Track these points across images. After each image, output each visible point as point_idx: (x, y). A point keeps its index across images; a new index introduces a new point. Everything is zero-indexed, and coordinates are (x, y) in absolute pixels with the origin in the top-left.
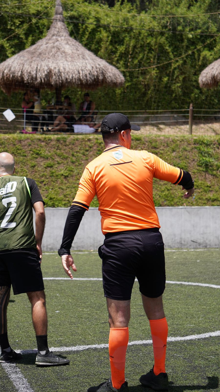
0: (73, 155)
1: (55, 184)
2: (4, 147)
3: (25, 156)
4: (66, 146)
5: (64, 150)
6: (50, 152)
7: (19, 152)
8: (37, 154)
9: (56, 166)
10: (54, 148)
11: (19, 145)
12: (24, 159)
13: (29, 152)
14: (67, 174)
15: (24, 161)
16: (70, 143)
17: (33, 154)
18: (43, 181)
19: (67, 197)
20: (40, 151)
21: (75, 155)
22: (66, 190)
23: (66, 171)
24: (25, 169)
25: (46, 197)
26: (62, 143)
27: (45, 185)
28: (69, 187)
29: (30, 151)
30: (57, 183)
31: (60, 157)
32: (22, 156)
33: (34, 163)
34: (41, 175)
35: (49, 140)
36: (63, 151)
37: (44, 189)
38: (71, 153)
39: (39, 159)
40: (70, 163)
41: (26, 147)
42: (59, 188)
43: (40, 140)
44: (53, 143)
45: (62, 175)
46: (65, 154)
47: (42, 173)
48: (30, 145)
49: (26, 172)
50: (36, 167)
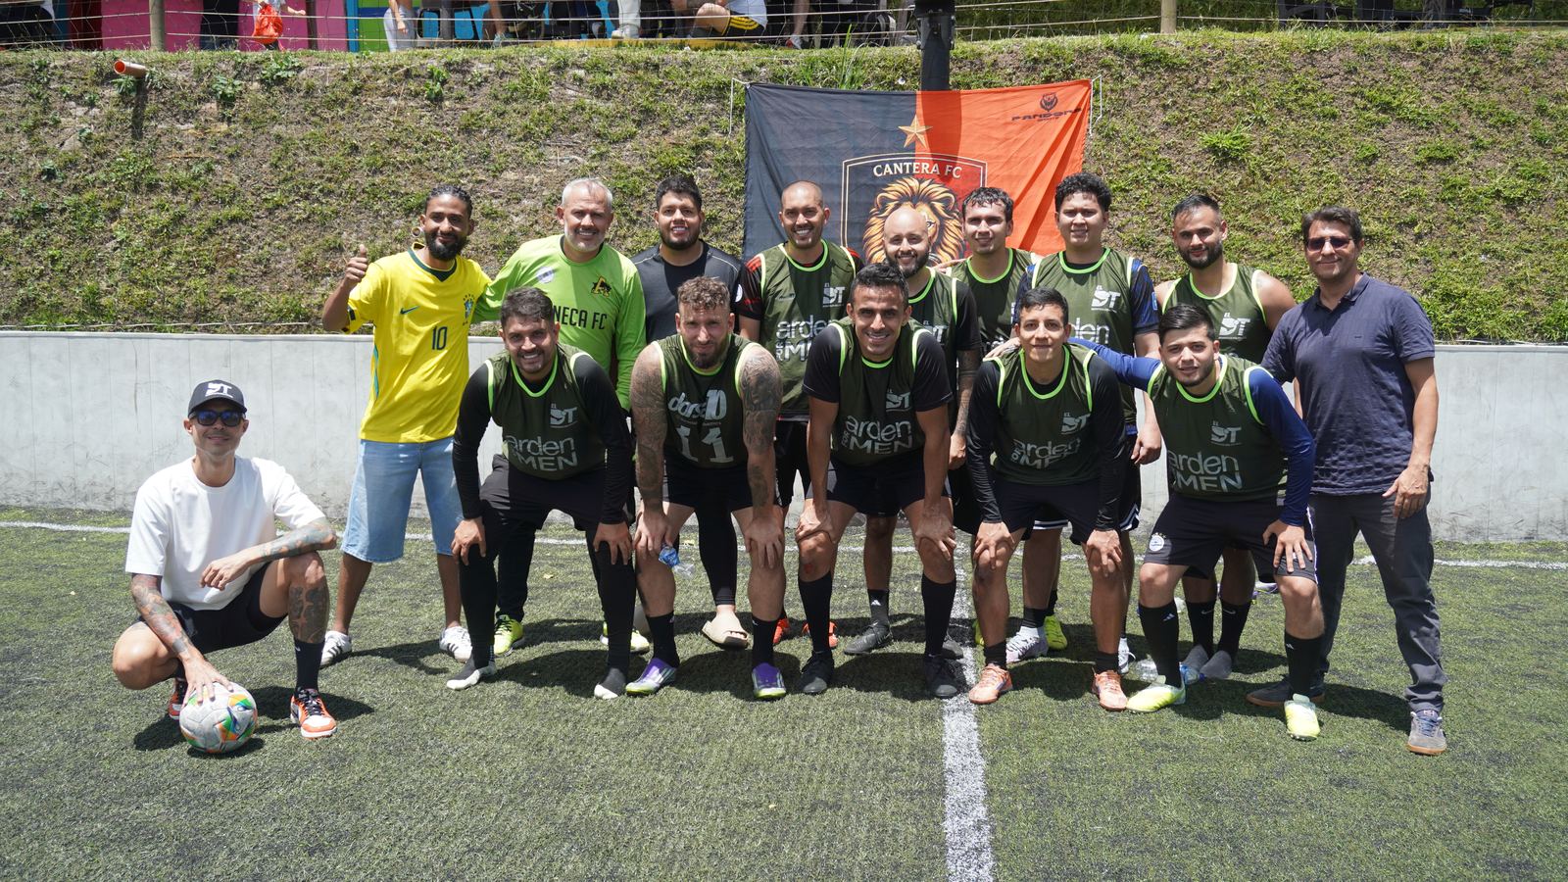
0: (1541, 111)
1: (1463, 232)
2: (1244, 81)
3: (1334, 116)
4: (1509, 72)
5: (1502, 91)
6: (1438, 99)
7: (1306, 100)
8: (1386, 108)
9: (1469, 159)
10: (1459, 82)
11: (1307, 74)
12: (1328, 129)
13: (1346, 99)
14: (1518, 193)
15: (1330, 136)
16: (1530, 61)
17: (1365, 108)
18: (1413, 223)
19: (1522, 292)
20: (1394, 95)
21: (1550, 111)
22: (1517, 258)
23: (1512, 181)
24: (1332, 168)
25: (1426, 291)
26: (1491, 62)
27: (1419, 237)
28: (1527, 246)
29: (1354, 95)
30: (1474, 231)
31: (1485, 119)
32: (1319, 119)
33: (1369, 144)
34: (1401, 195)
35: (1435, 50)
36: (1494, 96)
37: (1414, 256)
38: (1534, 102)
39: (1393, 131)
40: (1528, 145)
41: (1336, 80)
42: (1485, 252)
43: (1395, 49)
44: (1455, 61)
45: (1498, 194)
46: (1504, 108)
47: (1410, 189)
48: (1352, 71)
49: (1338, 183)
50: (1380, 162)
